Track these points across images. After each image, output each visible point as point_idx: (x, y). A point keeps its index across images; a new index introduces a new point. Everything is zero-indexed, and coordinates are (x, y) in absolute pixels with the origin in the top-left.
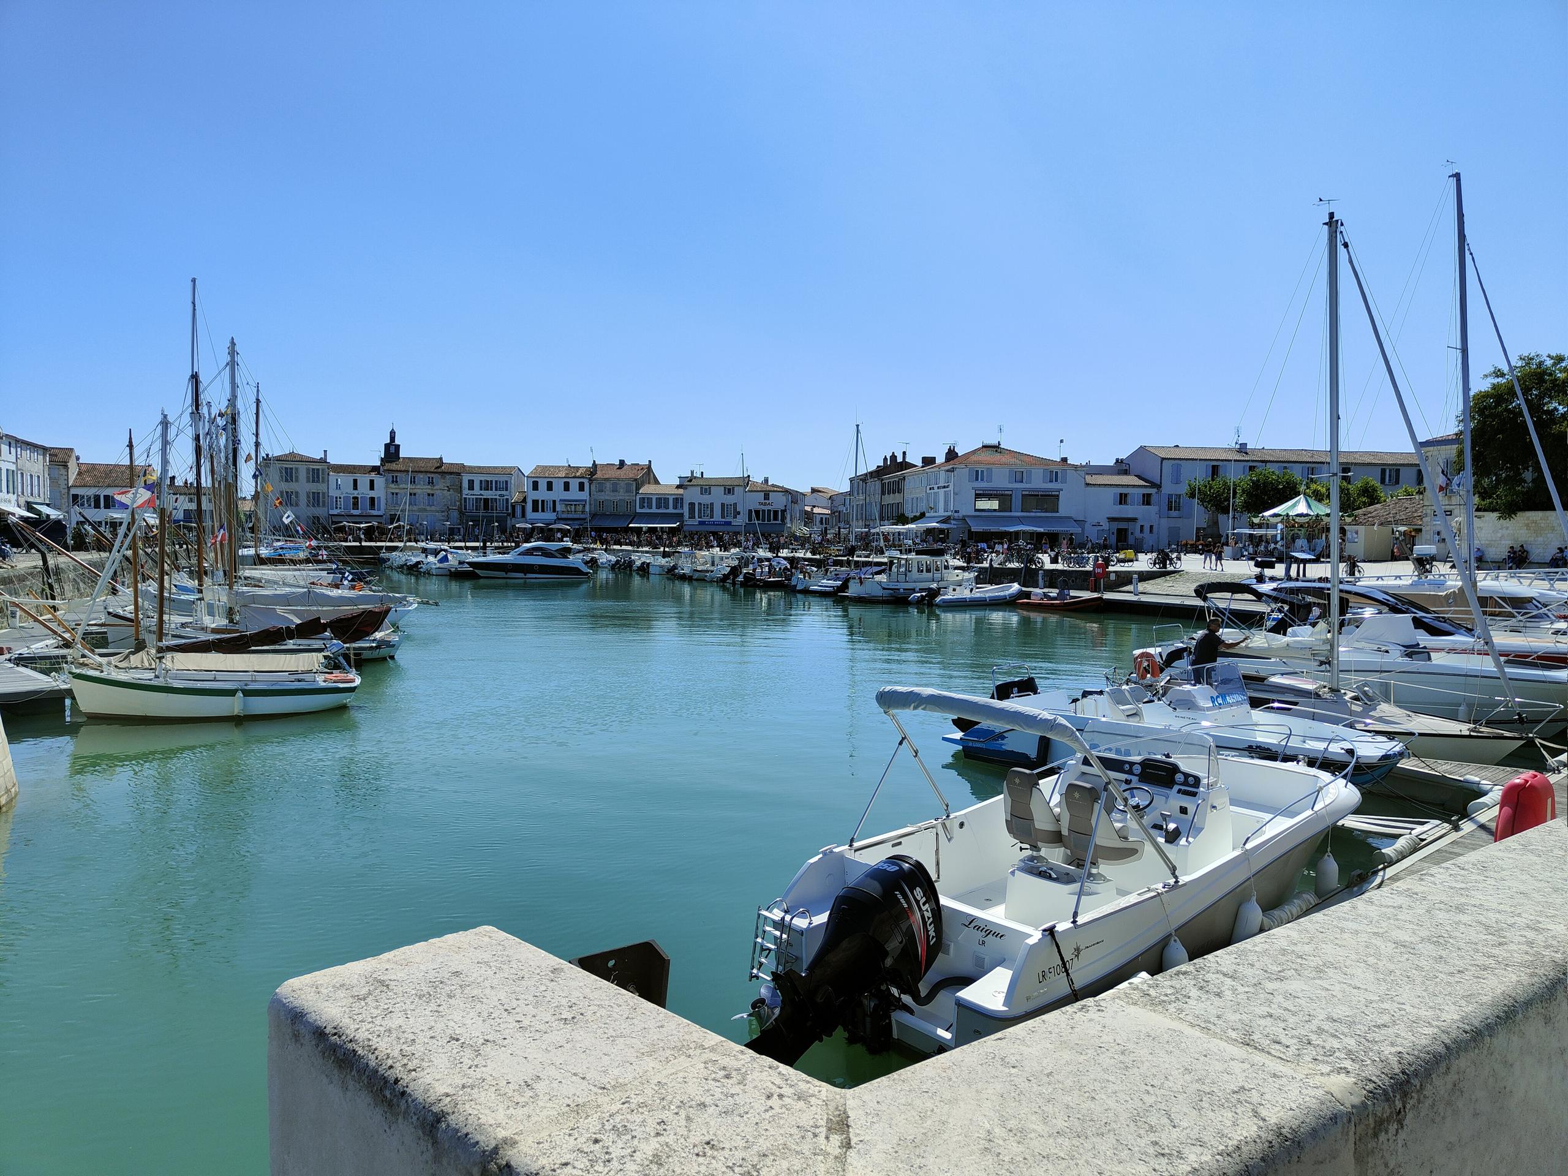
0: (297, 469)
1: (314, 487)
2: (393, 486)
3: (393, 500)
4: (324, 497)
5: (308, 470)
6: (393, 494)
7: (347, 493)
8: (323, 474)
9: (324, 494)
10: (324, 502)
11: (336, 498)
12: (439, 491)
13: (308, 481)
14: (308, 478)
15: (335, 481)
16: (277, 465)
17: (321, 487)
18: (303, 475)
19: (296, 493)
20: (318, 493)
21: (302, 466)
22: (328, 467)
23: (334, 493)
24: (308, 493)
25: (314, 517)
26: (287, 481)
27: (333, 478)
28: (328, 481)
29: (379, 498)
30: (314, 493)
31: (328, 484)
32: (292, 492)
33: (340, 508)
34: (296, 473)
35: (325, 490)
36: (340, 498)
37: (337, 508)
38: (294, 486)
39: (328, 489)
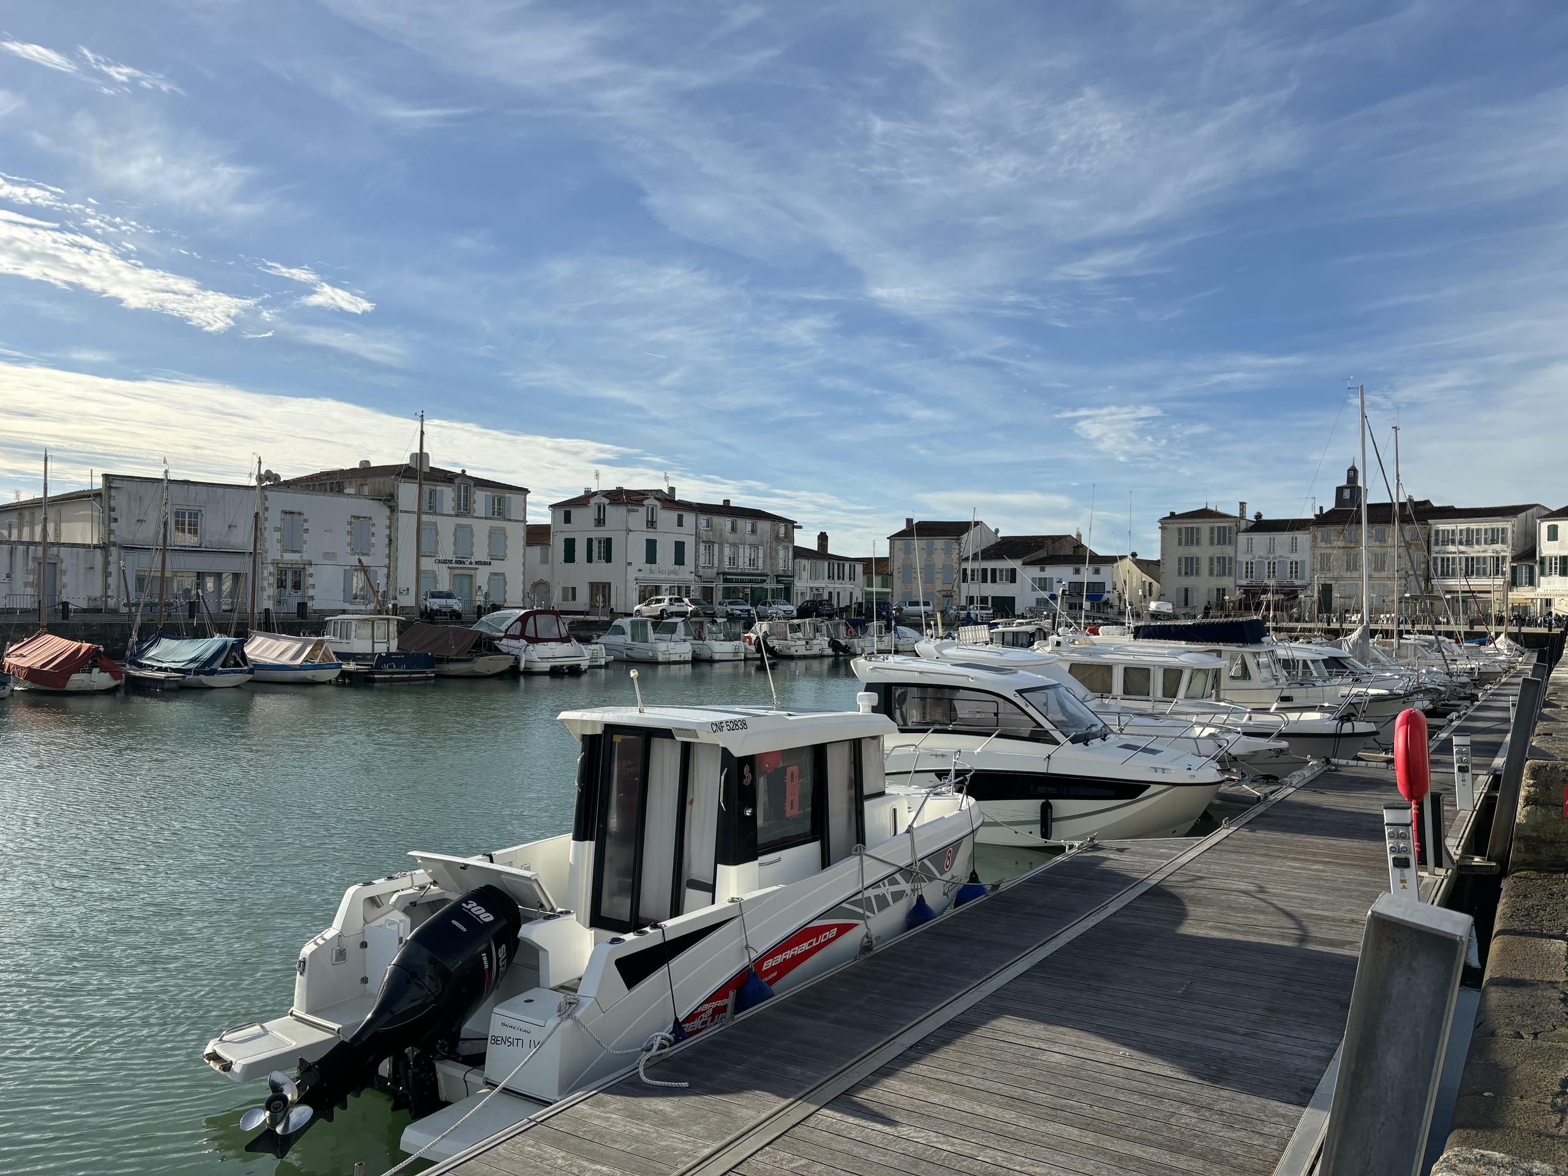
0: (1198, 529)
1: (1218, 551)
2: (1322, 545)
4: (1230, 564)
5: (1212, 529)
6: (1323, 556)
7: (1260, 557)
8: (1230, 533)
9: (1230, 558)
10: (1230, 568)
11: (1247, 563)
12: (1392, 549)
13: (1212, 543)
14: (1212, 540)
15: (1245, 541)
16: (1174, 526)
17: (1228, 551)
18: (1205, 536)
19: (1197, 559)
20: (1224, 558)
21: (1204, 526)
22: (1243, 525)
23: (1243, 558)
24: (1211, 560)
25: (1218, 590)
26: (1187, 544)
27: (1242, 538)
28: (1236, 542)
29: (1303, 562)
30: (1219, 558)
31: (1236, 546)
32: (1192, 559)
33: (1252, 577)
34: (1198, 534)
35: (1232, 555)
36: (1252, 563)
37: (1247, 577)
38: (1193, 551)
39: (1236, 552)
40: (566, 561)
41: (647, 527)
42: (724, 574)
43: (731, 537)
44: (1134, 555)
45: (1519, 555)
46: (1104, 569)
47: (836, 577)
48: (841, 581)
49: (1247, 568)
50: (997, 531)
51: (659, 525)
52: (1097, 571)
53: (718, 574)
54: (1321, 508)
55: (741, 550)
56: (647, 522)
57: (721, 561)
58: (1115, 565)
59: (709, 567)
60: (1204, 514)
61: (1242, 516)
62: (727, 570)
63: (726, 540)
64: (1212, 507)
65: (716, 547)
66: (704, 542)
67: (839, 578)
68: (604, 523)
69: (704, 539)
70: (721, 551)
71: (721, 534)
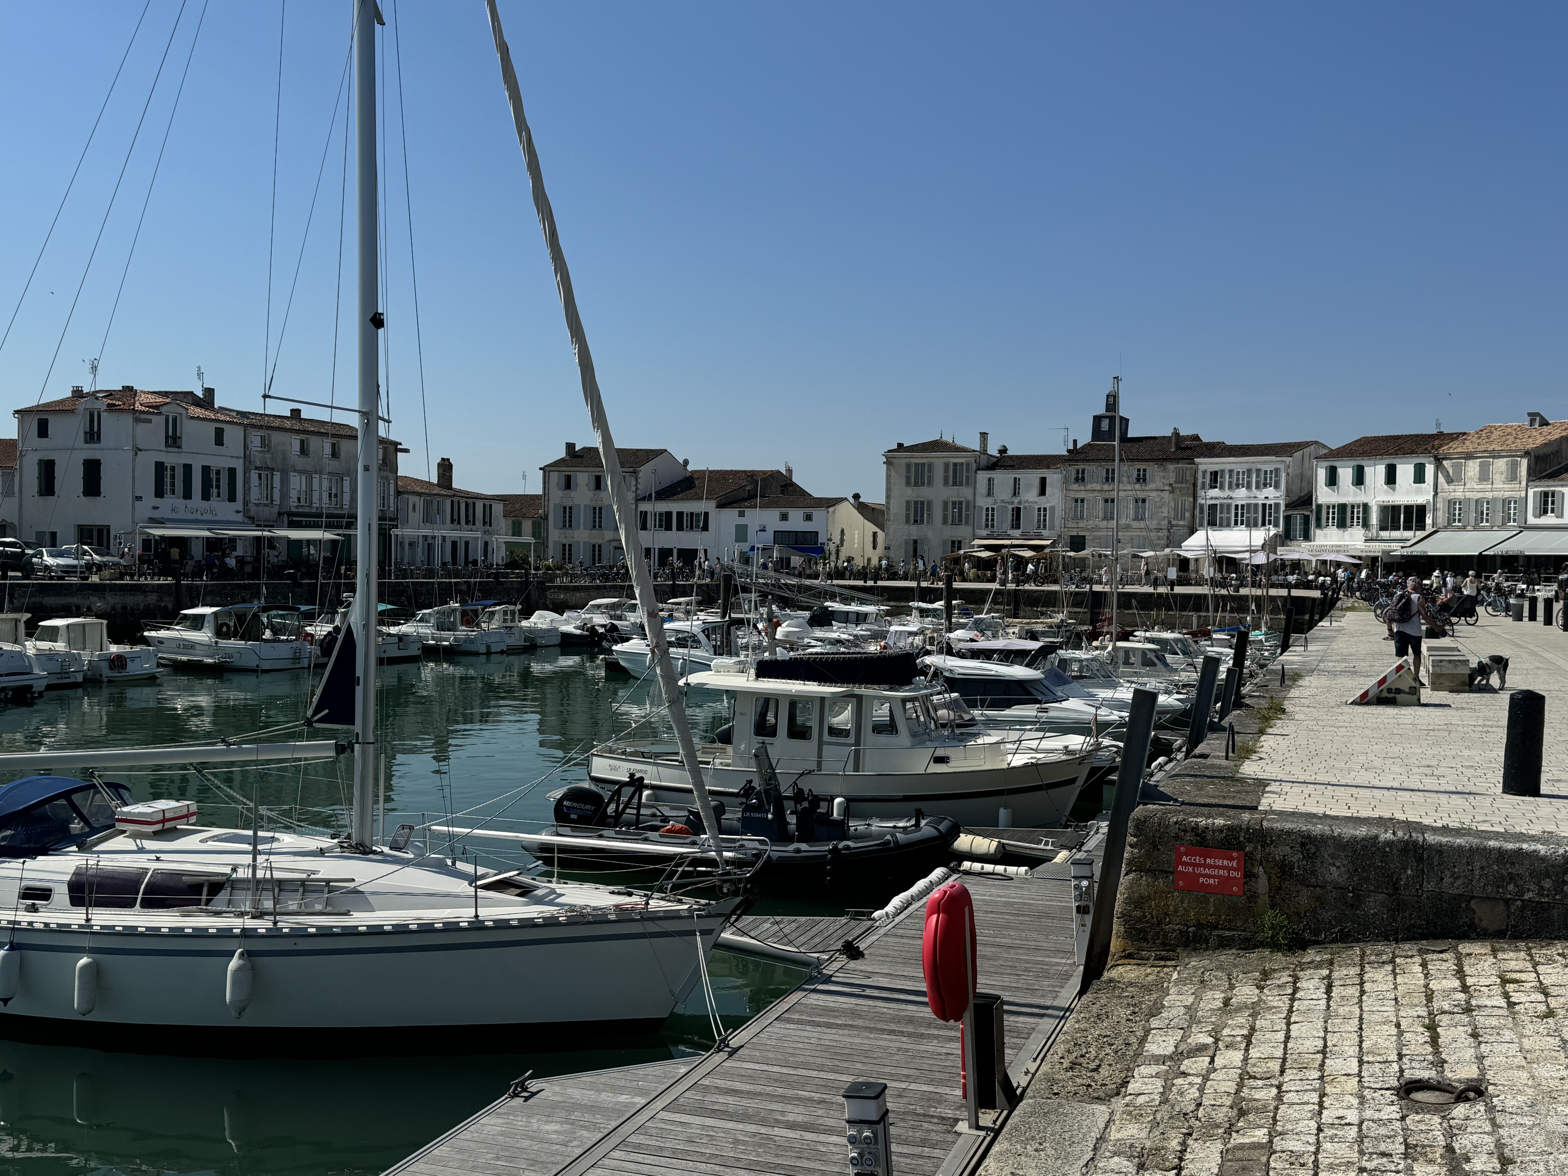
0: (930, 465)
1: (953, 493)
2: (1075, 487)
3: (1076, 511)
4: (967, 509)
5: (946, 465)
6: (1076, 501)
7: (1002, 501)
8: (968, 471)
9: (968, 503)
10: (967, 515)
11: (987, 509)
12: (1154, 494)
13: (946, 483)
14: (946, 479)
15: (986, 481)
16: (903, 459)
17: (965, 493)
18: (939, 474)
19: (929, 503)
20: (961, 503)
21: (938, 460)
22: (984, 461)
23: (983, 502)
24: (945, 503)
25: (953, 542)
26: (916, 484)
27: (982, 477)
28: (975, 482)
29: (1053, 508)
30: (954, 503)
31: (975, 488)
32: (922, 503)
33: (993, 526)
34: (929, 471)
35: (971, 498)
36: (993, 509)
37: (987, 526)
38: (925, 493)
39: (975, 495)
40: (41, 494)
41: (167, 445)
42: (290, 514)
43: (301, 462)
44: (856, 496)
45: (1293, 502)
46: (818, 514)
47: (463, 521)
48: (471, 526)
49: (987, 515)
50: (686, 462)
51: (185, 443)
52: (808, 518)
53: (280, 514)
54: (1075, 441)
55: (316, 482)
56: (167, 437)
57: (284, 496)
58: (831, 509)
59: (265, 505)
60: (937, 446)
61: (984, 451)
62: (293, 510)
63: (293, 466)
64: (948, 438)
65: (277, 477)
66: (257, 468)
67: (467, 522)
68: (99, 439)
69: (258, 464)
70: (285, 482)
71: (285, 458)
